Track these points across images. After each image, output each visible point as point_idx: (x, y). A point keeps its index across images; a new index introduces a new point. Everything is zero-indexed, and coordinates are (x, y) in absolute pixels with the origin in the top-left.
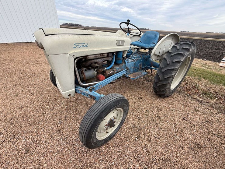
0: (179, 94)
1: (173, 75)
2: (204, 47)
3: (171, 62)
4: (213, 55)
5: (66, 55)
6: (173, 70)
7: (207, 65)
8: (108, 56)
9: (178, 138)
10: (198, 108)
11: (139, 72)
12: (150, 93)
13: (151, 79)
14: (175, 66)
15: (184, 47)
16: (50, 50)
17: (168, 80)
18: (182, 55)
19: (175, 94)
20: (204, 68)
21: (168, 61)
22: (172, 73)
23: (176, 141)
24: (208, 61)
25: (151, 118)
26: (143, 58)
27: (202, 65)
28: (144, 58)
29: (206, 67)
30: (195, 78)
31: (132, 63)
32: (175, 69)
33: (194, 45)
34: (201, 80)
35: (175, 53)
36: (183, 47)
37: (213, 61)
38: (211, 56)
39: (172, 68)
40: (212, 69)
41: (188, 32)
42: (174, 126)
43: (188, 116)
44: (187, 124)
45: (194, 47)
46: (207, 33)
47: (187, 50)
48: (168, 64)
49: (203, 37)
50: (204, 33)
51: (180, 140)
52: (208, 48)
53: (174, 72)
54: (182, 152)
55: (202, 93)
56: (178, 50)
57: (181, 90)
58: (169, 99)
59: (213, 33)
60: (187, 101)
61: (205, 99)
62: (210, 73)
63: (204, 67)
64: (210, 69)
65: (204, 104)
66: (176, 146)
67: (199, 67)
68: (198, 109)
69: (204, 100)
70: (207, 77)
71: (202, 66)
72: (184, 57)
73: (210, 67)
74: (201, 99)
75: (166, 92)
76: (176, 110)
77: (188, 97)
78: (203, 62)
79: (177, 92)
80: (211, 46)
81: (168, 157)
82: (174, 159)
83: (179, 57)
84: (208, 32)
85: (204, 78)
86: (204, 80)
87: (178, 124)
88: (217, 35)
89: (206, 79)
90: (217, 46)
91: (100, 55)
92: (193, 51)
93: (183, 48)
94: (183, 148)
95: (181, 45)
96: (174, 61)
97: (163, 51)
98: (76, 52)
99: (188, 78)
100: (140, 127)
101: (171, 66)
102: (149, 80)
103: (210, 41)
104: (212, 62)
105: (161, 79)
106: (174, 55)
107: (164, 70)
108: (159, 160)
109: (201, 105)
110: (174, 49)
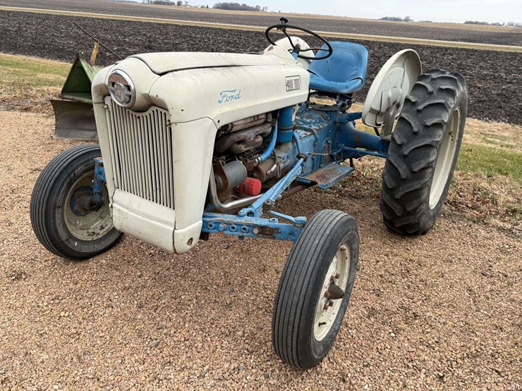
0: (453, 222)
1: (432, 162)
2: (471, 75)
3: (422, 128)
4: (504, 102)
5: (205, 121)
6: (429, 146)
7: (497, 137)
8: (266, 122)
9: (486, 312)
10: (507, 247)
11: (326, 168)
12: (374, 229)
13: (357, 191)
14: (434, 137)
15: (444, 87)
16: (182, 110)
17: (423, 177)
18: (442, 106)
19: (442, 223)
20: (493, 146)
21: (413, 125)
22: (428, 156)
23: (484, 320)
24: (495, 123)
25: (406, 287)
26: (331, 123)
27: (482, 136)
28: (335, 123)
29: (496, 144)
30: (477, 176)
31: (308, 140)
32: (434, 144)
33: (462, 80)
34: (494, 177)
35: (426, 104)
36: (441, 87)
37: (509, 122)
38: (500, 107)
39: (427, 141)
40: (512, 147)
41: (407, 20)
42: (467, 294)
43: (490, 266)
44: (494, 283)
45: (463, 86)
46: (467, 23)
47: (451, 92)
48: (415, 134)
49: (461, 40)
50: (459, 25)
51: (490, 315)
52: (484, 78)
53: (434, 153)
54: (503, 335)
55: (507, 211)
56: (431, 93)
57: (452, 210)
58: (429, 236)
59: (487, 24)
60: (478, 235)
61: (517, 224)
62: (511, 158)
63: (490, 142)
64: (508, 146)
65: (519, 237)
66: (486, 328)
67: (477, 143)
68: (508, 249)
69: (515, 227)
70: (506, 169)
71: (484, 139)
72: (448, 111)
73: (506, 143)
74: (509, 226)
75: (422, 214)
76: (460, 259)
77: (476, 226)
78: (484, 128)
79: (445, 217)
80: (490, 72)
81: (479, 350)
82: (490, 349)
83: (438, 111)
84: (471, 23)
85: (500, 171)
86: (500, 176)
87: (476, 287)
88: (498, 30)
89: (506, 174)
90: (508, 72)
91: (252, 120)
92: (463, 94)
93: (441, 90)
94: (501, 329)
95: (434, 82)
96: (429, 124)
97: (389, 99)
98: (223, 114)
99: (460, 175)
100: (387, 310)
101: (424, 136)
102: (350, 195)
103: (484, 52)
104: (508, 125)
105: (403, 175)
106: (425, 108)
107: (408, 151)
108: (463, 359)
109: (512, 240)
110: (421, 93)
